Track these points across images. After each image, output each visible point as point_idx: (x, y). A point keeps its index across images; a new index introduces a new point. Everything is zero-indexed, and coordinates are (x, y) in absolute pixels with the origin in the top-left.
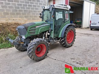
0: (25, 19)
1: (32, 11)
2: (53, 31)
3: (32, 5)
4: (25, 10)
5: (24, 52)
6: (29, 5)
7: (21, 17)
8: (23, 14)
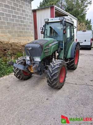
0: (9, 35)
1: (16, 25)
2: (63, 51)
3: (17, 15)
4: (8, 23)
5: (28, 80)
6: (13, 16)
7: (4, 33)
8: (6, 28)
